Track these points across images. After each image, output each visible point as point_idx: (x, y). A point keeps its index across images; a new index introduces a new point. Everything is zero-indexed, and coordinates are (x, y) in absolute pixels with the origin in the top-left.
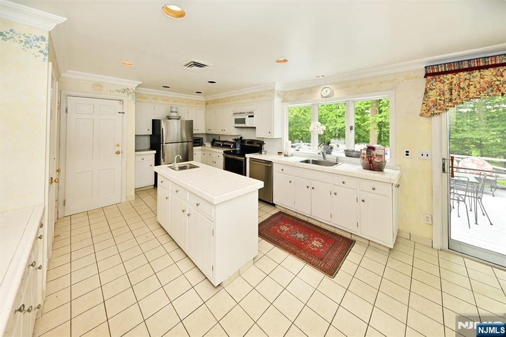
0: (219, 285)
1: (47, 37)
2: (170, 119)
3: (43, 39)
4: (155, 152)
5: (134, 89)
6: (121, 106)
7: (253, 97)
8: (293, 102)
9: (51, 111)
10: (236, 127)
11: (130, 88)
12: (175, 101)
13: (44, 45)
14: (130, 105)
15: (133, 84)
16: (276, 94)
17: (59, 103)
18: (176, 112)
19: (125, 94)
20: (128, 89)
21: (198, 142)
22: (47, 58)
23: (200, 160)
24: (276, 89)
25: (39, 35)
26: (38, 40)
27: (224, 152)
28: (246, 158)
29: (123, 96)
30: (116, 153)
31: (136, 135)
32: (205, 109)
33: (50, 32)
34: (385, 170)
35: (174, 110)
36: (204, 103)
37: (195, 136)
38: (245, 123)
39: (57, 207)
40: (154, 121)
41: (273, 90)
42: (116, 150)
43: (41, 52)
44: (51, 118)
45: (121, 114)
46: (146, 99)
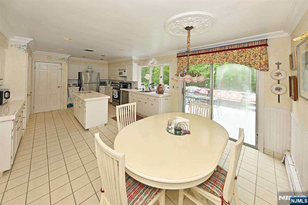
0: (87, 129)
1: (26, 45)
2: (87, 72)
3: (25, 46)
4: (79, 87)
5: (67, 58)
6: (61, 66)
7: (126, 63)
8: (142, 65)
9: (28, 69)
10: (120, 76)
11: (65, 58)
12: (91, 63)
13: (25, 48)
14: (65, 66)
15: (67, 56)
16: (133, 61)
17: (32, 65)
18: (91, 69)
19: (63, 61)
20: (64, 58)
21: (103, 83)
22: (26, 52)
23: (104, 93)
24: (133, 59)
25: (24, 45)
26: (23, 46)
27: (113, 88)
28: (120, 90)
29: (62, 62)
30: (58, 87)
31: (68, 80)
32: (108, 67)
33: (27, 44)
34: (164, 93)
35: (90, 68)
36: (108, 64)
37: (101, 81)
38: (122, 74)
39: (31, 109)
40: (79, 73)
41: (132, 60)
42: (58, 86)
43: (24, 50)
44: (28, 72)
45: (61, 70)
46: (75, 62)
